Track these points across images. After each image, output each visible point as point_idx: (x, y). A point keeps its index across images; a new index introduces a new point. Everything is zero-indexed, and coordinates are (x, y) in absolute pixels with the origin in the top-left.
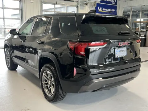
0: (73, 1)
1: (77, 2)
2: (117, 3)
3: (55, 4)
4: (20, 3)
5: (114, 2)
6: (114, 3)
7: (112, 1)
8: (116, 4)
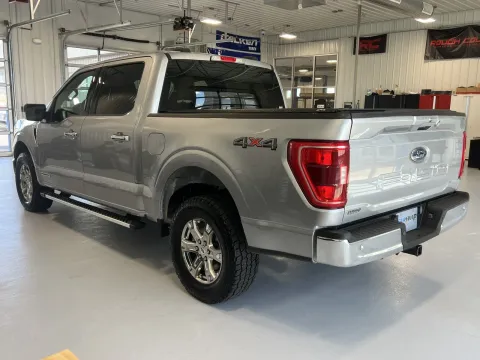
0: (148, 42)
1: (158, 43)
2: (262, 48)
3: (99, 49)
4: (6, 44)
5: (254, 46)
6: (253, 49)
7: (247, 44)
8: (258, 50)
